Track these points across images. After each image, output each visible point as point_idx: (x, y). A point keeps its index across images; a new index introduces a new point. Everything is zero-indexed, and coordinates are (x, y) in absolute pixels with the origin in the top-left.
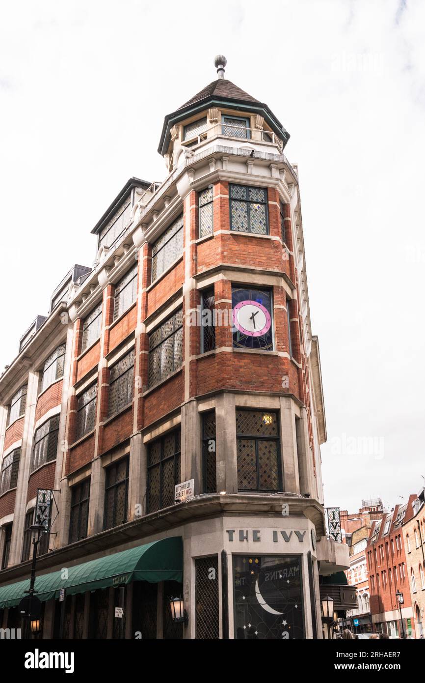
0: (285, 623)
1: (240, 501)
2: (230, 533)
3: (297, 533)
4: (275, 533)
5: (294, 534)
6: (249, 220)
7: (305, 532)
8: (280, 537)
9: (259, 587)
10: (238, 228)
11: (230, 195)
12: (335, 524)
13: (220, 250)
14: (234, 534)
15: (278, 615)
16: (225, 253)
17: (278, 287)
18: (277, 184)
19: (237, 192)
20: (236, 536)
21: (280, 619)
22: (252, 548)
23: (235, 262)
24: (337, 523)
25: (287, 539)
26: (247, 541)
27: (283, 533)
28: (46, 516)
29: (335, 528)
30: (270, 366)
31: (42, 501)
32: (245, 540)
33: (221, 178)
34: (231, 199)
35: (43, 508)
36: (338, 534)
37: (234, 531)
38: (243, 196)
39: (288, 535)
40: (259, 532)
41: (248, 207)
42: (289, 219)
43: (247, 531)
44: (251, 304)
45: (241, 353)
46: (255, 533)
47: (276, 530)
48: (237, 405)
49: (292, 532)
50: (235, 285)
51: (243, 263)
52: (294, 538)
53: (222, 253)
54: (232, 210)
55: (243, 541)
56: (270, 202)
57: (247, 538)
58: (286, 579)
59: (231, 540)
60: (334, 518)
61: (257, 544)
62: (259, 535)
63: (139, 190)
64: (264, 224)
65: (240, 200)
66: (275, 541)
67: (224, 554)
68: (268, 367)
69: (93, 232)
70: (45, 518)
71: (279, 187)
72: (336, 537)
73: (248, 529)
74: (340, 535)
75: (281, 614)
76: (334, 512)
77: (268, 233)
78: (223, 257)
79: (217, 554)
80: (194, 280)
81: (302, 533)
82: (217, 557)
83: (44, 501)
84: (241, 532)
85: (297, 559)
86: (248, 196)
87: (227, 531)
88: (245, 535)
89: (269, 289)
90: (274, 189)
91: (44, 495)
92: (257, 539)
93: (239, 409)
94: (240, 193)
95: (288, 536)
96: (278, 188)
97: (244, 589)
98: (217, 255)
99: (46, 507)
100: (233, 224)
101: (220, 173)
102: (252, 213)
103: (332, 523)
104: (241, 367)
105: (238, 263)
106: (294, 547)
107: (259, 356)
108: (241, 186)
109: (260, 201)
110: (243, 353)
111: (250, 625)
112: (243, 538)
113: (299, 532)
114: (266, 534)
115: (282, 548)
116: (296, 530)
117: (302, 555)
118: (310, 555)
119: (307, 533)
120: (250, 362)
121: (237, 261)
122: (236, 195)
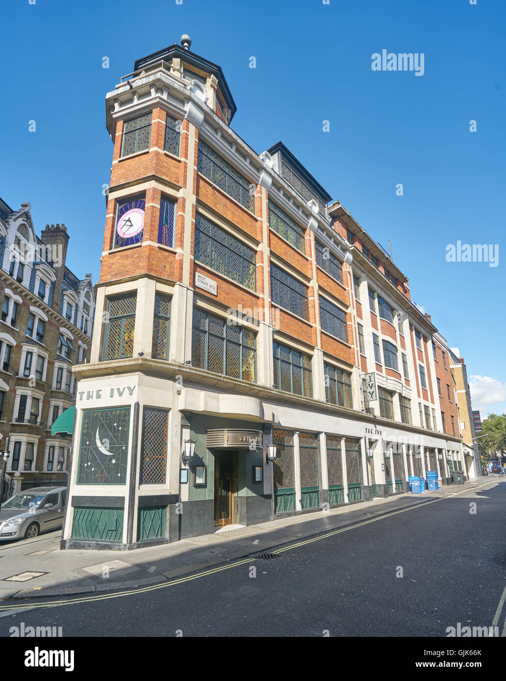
0: (114, 461)
2: (82, 394)
3: (129, 388)
4: (112, 390)
5: (126, 389)
7: (134, 387)
8: (116, 393)
9: (99, 434)
10: (128, 155)
12: (371, 385)
15: (109, 456)
16: (114, 179)
17: (151, 189)
20: (85, 396)
21: (111, 458)
22: (94, 404)
23: (119, 183)
24: (373, 384)
25: (121, 394)
27: (118, 389)
29: (371, 388)
32: (91, 398)
36: (373, 392)
37: (84, 392)
38: (134, 127)
40: (101, 390)
42: (184, 131)
43: (93, 391)
44: (133, 212)
45: (114, 252)
46: (98, 392)
47: (113, 388)
49: (124, 388)
51: (126, 181)
52: (126, 392)
55: (89, 399)
57: (92, 396)
58: (118, 426)
59: (82, 398)
60: (370, 381)
61: (99, 400)
62: (100, 393)
64: (148, 143)
66: (112, 395)
67: (76, 411)
68: (133, 258)
72: (372, 395)
74: (375, 393)
75: (112, 454)
76: (370, 377)
77: (149, 148)
78: (112, 183)
81: (132, 388)
84: (89, 392)
85: (128, 407)
87: (79, 393)
88: (91, 395)
89: (143, 194)
90: (157, 109)
92: (99, 397)
93: (108, 297)
95: (122, 391)
97: (87, 436)
103: (369, 385)
104: (113, 264)
106: (125, 400)
108: (134, 120)
111: (89, 464)
112: (89, 397)
114: (106, 392)
115: (117, 401)
116: (128, 385)
117: (130, 406)
118: (137, 405)
119: (137, 387)
120: (120, 257)
121: (121, 181)
122: (129, 129)
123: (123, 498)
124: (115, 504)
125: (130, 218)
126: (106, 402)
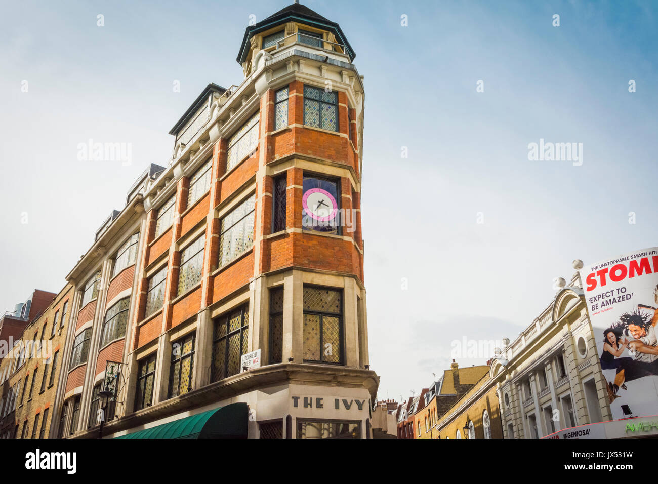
1: (306, 370)
2: (296, 399)
3: (357, 402)
4: (337, 401)
5: (354, 403)
6: (321, 117)
7: (364, 401)
8: (341, 405)
10: (311, 123)
11: (304, 95)
13: (293, 141)
14: (298, 400)
16: (298, 145)
17: (345, 178)
18: (347, 89)
19: (311, 92)
20: (301, 402)
22: (315, 413)
23: (307, 153)
25: (348, 407)
26: (311, 407)
27: (345, 402)
28: (113, 386)
30: (335, 248)
31: (110, 372)
32: (309, 406)
33: (297, 79)
34: (305, 98)
35: (111, 379)
37: (299, 398)
38: (316, 97)
39: (349, 403)
40: (322, 399)
41: (320, 107)
42: (355, 122)
43: (311, 398)
44: (320, 192)
45: (310, 235)
46: (319, 400)
47: (338, 398)
48: (305, 282)
49: (352, 401)
50: (307, 174)
51: (315, 155)
52: (355, 406)
53: (296, 144)
54: (306, 108)
55: (307, 407)
56: (340, 104)
57: (311, 404)
59: (296, 405)
61: (320, 410)
62: (322, 402)
63: (217, 94)
64: (334, 123)
65: (313, 100)
66: (337, 407)
67: (289, 419)
68: (334, 249)
70: (112, 388)
71: (348, 91)
73: (312, 397)
77: (337, 131)
78: (296, 148)
79: (282, 419)
80: (268, 167)
81: (362, 402)
82: (282, 422)
83: (112, 373)
84: (306, 399)
85: (359, 423)
86: (321, 96)
87: (293, 398)
88: (309, 402)
89: (337, 180)
90: (344, 93)
91: (113, 367)
92: (319, 405)
93: (306, 286)
94: (314, 94)
95: (349, 405)
96: (347, 93)
98: (291, 145)
99: (114, 378)
100: (306, 119)
101: (296, 74)
102: (323, 112)
104: (309, 247)
105: (309, 154)
106: (354, 414)
107: (325, 239)
108: (314, 87)
109: (331, 102)
110: (312, 235)
112: (306, 404)
113: (359, 401)
114: (329, 402)
115: (342, 414)
116: (356, 399)
117: (361, 421)
118: (368, 421)
119: (366, 402)
120: (318, 243)
121: (309, 152)
122: (308, 95)
125: (323, 200)
126: (329, 413)
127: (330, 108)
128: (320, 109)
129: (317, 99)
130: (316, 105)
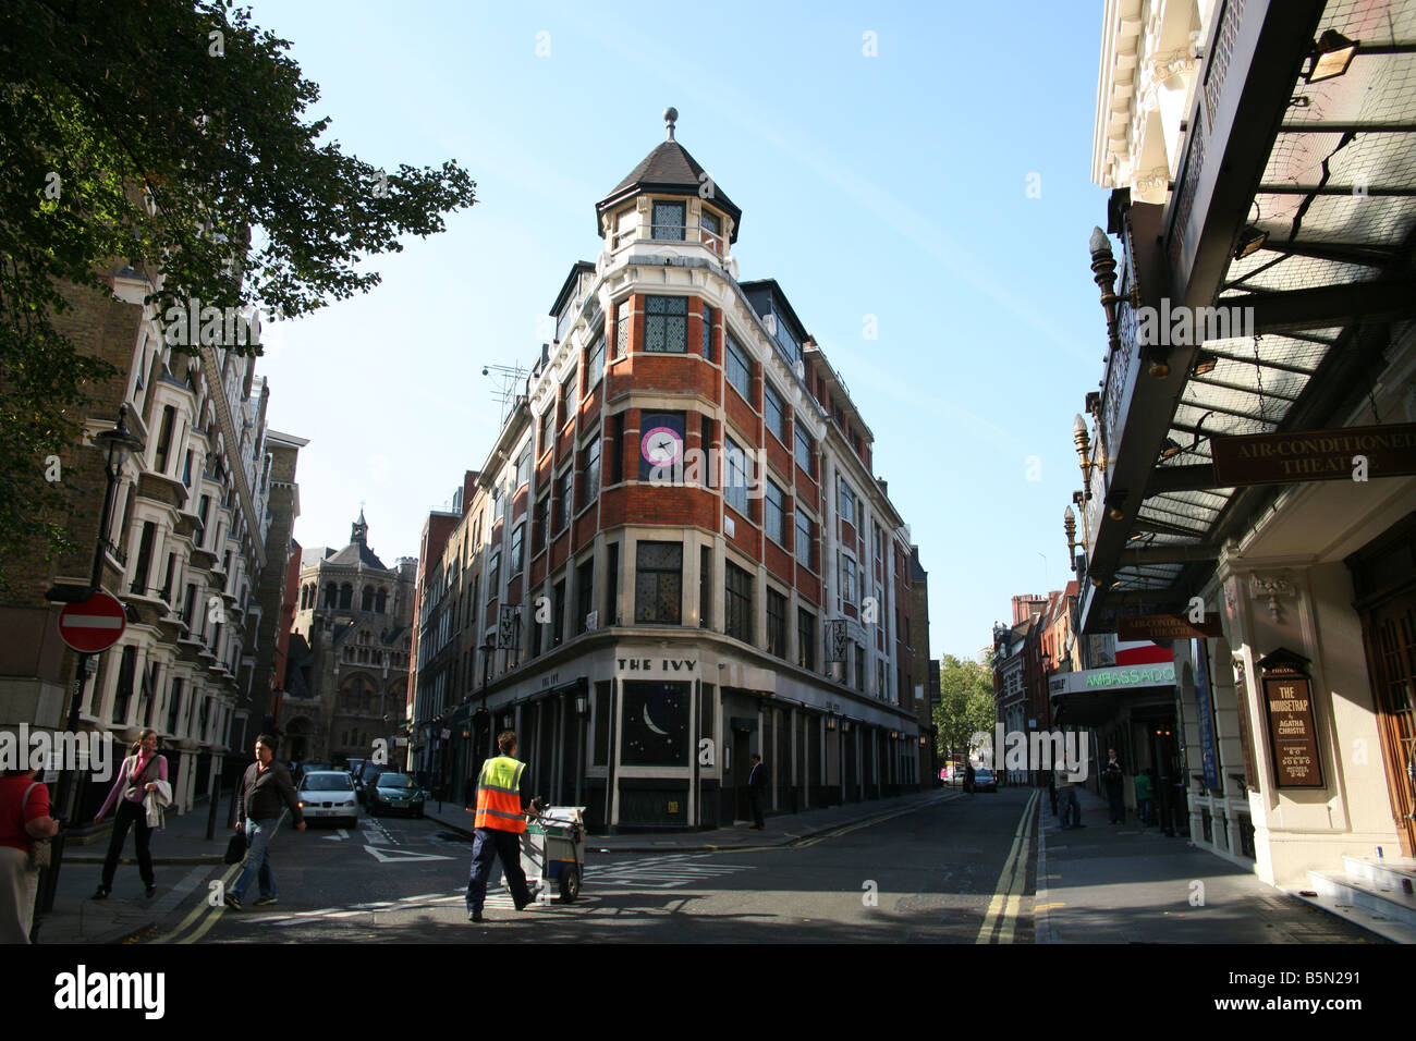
0: (669, 741)
2: (622, 662)
3: (688, 663)
4: (665, 663)
5: (684, 663)
6: (666, 335)
7: (695, 661)
8: (670, 665)
9: (648, 710)
10: (653, 347)
11: (646, 309)
12: (840, 638)
14: (625, 663)
15: (663, 734)
16: (636, 379)
17: (691, 411)
18: (700, 291)
19: (654, 305)
20: (627, 665)
21: (666, 737)
22: (640, 675)
23: (646, 388)
24: (843, 637)
25: (676, 667)
26: (638, 669)
27: (674, 663)
29: (841, 643)
32: (636, 668)
33: (635, 292)
34: (648, 314)
37: (625, 660)
38: (660, 309)
39: (678, 664)
40: (650, 661)
41: (666, 321)
43: (638, 661)
45: (646, 486)
46: (646, 662)
47: (666, 659)
48: (639, 539)
49: (682, 661)
50: (645, 411)
52: (685, 667)
53: (633, 378)
54: (648, 327)
55: (634, 669)
56: (690, 314)
57: (638, 667)
58: (674, 703)
59: (622, 667)
60: (841, 631)
61: (647, 672)
62: (649, 664)
63: (584, 274)
64: (683, 341)
65: (658, 314)
66: (665, 668)
67: (615, 680)
69: (552, 314)
71: (703, 293)
73: (639, 659)
75: (667, 733)
76: (841, 624)
77: (686, 352)
78: (634, 383)
79: (610, 681)
80: (609, 406)
81: (692, 662)
82: (610, 683)
84: (632, 662)
85: (688, 684)
86: (667, 308)
87: (619, 660)
88: (636, 664)
89: (683, 413)
90: (696, 296)
91: (508, 611)
92: (646, 667)
93: (640, 543)
94: (657, 307)
96: (702, 295)
97: (633, 711)
98: (629, 379)
100: (648, 344)
101: (634, 286)
102: (669, 328)
103: (838, 638)
104: (646, 500)
105: (649, 388)
106: (683, 675)
108: (659, 298)
109: (679, 313)
110: (648, 486)
111: (636, 743)
112: (633, 666)
113: (689, 661)
114: (656, 663)
115: (672, 675)
116: (686, 660)
117: (690, 682)
118: (698, 682)
119: (698, 662)
121: (649, 385)
122: (652, 310)
123: (688, 780)
124: (679, 787)
126: (655, 674)
127: (677, 321)
128: (666, 324)
129: (662, 312)
130: (661, 320)
